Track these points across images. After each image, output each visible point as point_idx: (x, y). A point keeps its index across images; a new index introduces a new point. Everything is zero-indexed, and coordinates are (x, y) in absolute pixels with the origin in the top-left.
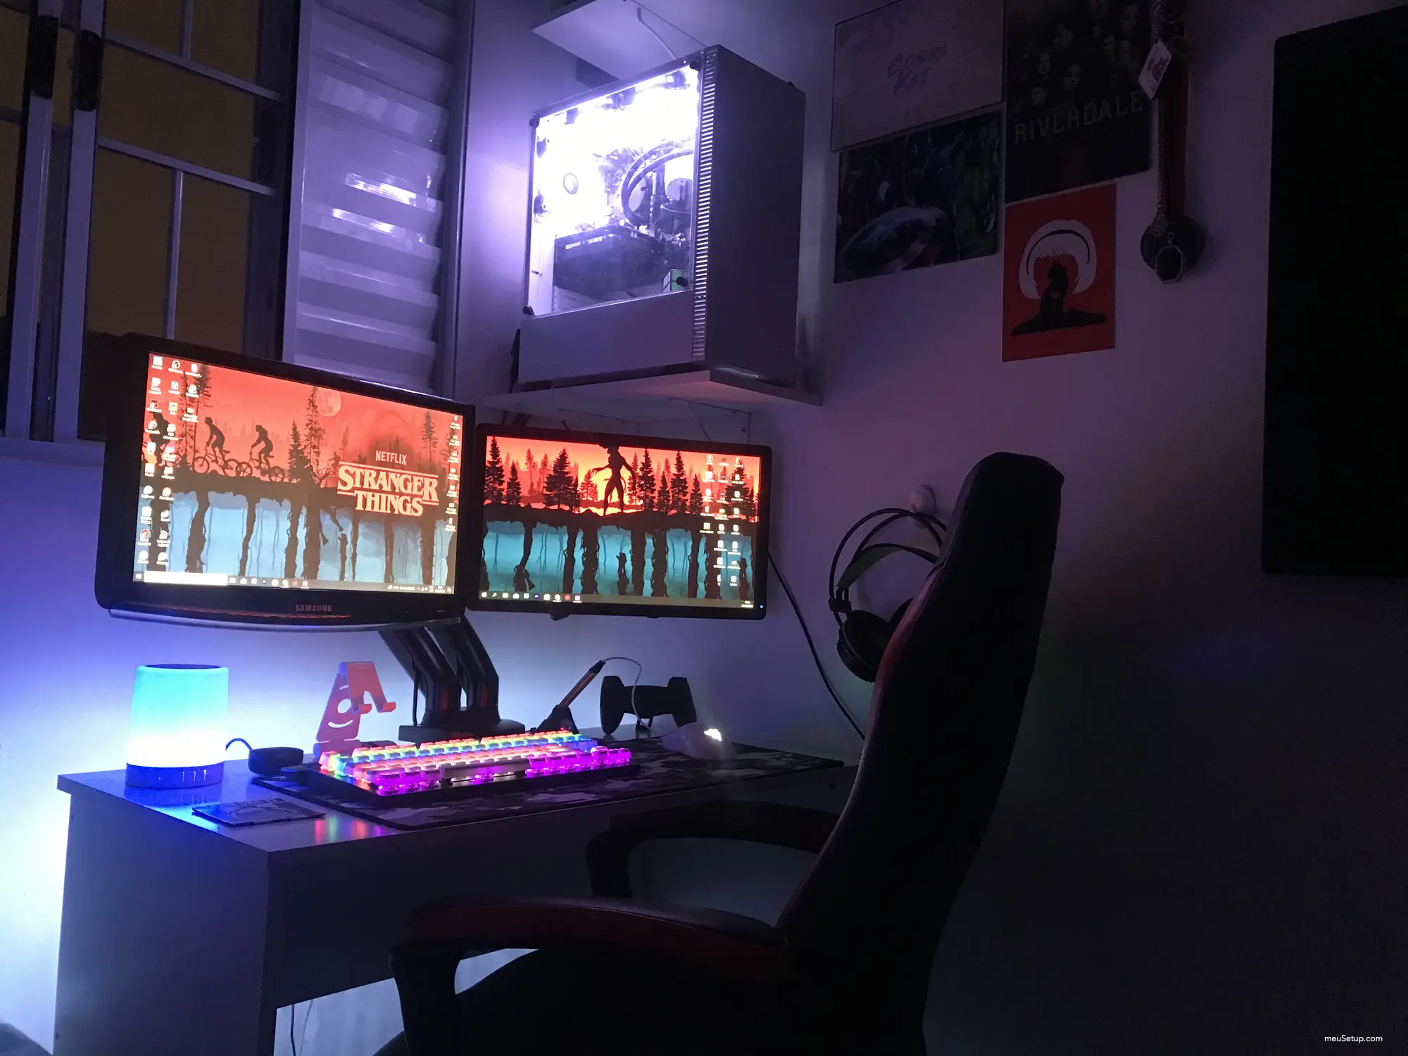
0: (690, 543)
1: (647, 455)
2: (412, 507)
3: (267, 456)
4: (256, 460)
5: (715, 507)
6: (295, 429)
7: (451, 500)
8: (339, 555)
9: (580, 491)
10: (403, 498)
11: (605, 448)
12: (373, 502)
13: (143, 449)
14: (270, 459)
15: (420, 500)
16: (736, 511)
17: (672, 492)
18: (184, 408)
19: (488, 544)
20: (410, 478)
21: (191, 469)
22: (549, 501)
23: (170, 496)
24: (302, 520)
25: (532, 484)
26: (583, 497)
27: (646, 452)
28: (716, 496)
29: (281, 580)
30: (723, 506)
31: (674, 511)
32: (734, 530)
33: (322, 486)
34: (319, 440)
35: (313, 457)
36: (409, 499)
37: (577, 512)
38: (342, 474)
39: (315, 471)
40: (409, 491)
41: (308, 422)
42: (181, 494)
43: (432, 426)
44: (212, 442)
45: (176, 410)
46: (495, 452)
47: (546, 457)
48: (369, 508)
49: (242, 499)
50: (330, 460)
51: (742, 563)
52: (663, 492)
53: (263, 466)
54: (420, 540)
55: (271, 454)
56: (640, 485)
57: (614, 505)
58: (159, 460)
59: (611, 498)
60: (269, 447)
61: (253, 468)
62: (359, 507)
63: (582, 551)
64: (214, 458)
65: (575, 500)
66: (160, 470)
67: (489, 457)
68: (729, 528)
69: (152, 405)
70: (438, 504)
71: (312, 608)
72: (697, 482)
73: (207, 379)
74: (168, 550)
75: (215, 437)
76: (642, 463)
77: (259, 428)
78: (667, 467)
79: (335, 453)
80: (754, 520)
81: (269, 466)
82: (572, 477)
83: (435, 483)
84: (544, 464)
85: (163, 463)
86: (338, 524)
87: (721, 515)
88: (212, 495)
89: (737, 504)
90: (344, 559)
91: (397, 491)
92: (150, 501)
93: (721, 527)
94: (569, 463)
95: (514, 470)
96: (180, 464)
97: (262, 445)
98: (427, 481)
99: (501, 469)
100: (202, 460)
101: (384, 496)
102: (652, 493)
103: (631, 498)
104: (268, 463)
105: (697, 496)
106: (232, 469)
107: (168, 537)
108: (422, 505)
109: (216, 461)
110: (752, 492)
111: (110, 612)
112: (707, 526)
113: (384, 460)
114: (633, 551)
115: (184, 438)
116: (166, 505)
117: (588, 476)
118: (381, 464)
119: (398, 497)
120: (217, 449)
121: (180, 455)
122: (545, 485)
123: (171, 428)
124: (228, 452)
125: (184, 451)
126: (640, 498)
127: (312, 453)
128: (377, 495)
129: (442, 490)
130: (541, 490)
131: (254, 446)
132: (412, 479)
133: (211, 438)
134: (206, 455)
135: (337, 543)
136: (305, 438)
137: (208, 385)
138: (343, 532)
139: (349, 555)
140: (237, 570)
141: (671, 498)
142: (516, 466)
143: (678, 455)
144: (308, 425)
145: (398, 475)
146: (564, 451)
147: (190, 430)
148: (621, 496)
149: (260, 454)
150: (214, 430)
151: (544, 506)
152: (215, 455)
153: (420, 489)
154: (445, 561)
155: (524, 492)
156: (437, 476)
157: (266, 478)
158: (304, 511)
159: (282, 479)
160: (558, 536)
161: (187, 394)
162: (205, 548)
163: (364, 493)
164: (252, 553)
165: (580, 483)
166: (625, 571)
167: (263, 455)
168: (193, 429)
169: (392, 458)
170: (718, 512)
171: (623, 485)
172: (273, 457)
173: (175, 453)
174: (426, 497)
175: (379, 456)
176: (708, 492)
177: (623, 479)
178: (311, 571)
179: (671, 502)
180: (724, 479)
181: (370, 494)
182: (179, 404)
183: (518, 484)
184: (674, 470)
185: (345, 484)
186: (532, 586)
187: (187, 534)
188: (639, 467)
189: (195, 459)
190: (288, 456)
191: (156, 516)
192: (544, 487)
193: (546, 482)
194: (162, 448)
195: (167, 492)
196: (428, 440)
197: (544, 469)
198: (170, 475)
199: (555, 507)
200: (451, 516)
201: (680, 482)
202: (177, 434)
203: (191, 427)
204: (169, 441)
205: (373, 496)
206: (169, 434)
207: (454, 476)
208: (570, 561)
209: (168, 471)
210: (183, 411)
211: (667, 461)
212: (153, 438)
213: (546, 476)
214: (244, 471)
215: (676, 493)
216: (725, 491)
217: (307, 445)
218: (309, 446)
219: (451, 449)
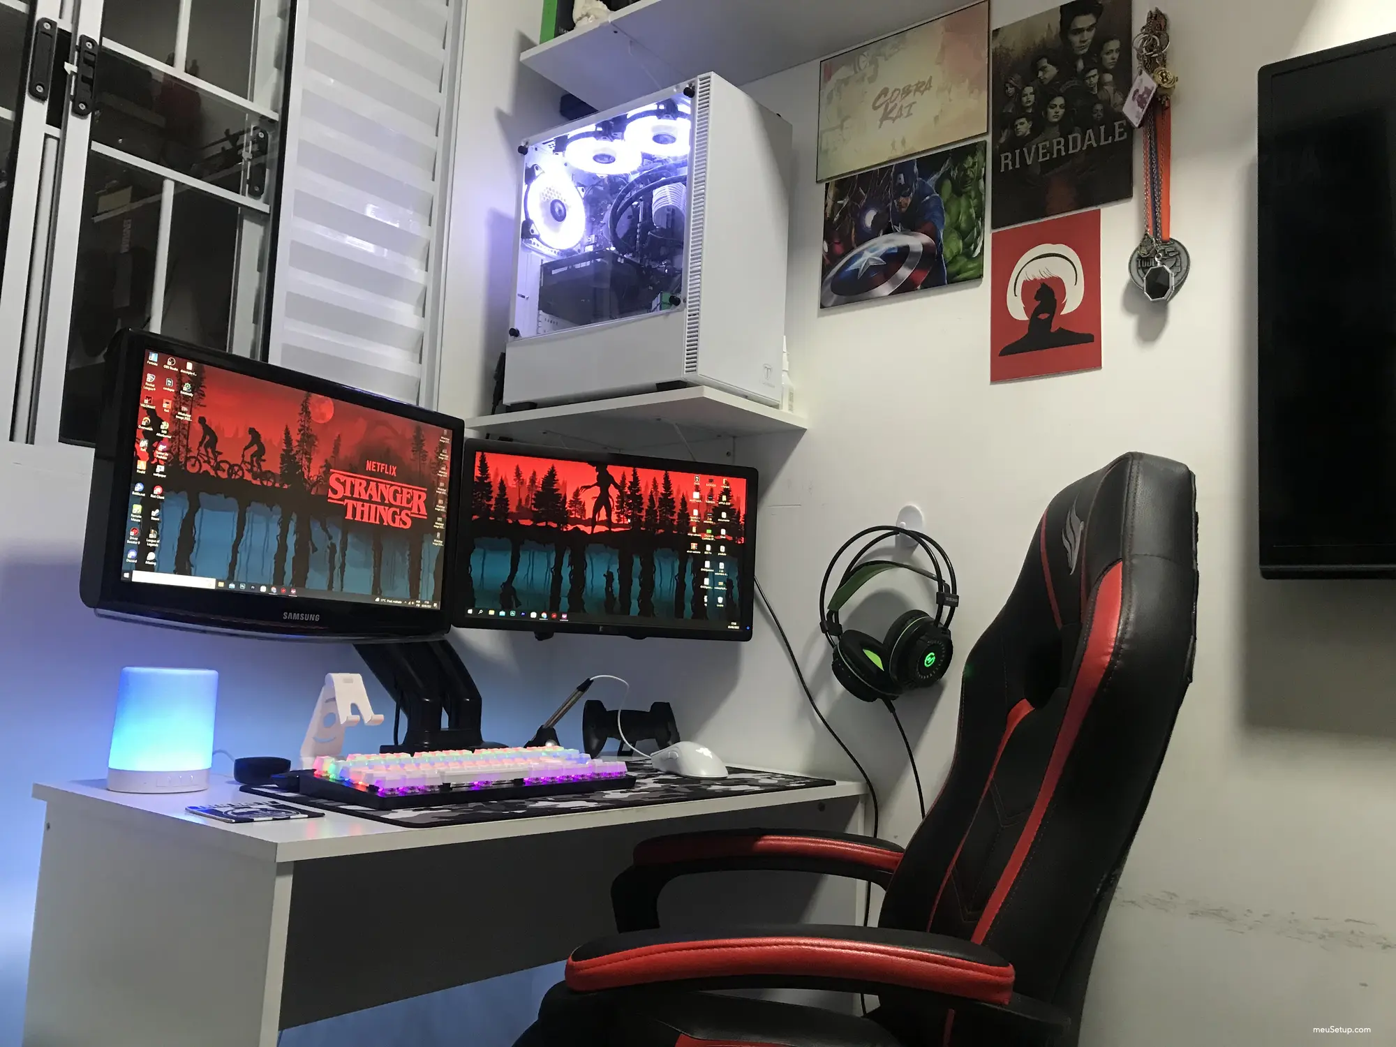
0: (677, 564)
1: (635, 474)
2: (401, 519)
3: (260, 460)
4: (248, 463)
5: (702, 528)
6: (287, 433)
7: (439, 514)
8: (328, 565)
9: (568, 508)
10: (393, 509)
11: (594, 466)
12: (363, 512)
13: (136, 445)
14: (262, 463)
15: (409, 512)
16: (723, 532)
17: (660, 511)
18: (178, 406)
19: (475, 560)
20: (399, 489)
21: (183, 468)
22: (537, 518)
23: (161, 495)
24: (292, 527)
25: (520, 500)
26: (572, 514)
27: (634, 471)
28: (703, 517)
29: (269, 588)
30: (710, 526)
31: (661, 531)
32: (721, 550)
33: (312, 493)
34: (311, 447)
35: (305, 462)
36: (398, 511)
37: (565, 530)
38: (333, 482)
39: (306, 477)
40: (398, 503)
41: (300, 428)
42: (172, 493)
43: (422, 438)
44: (205, 442)
45: (170, 407)
46: (484, 467)
47: (534, 473)
48: (358, 518)
49: (233, 502)
50: (321, 467)
51: (728, 584)
52: (651, 511)
53: (255, 469)
54: (408, 552)
55: (263, 458)
56: (628, 504)
57: (602, 523)
58: (152, 457)
59: (599, 517)
60: (262, 451)
61: (245, 471)
62: (349, 516)
63: (569, 569)
64: (206, 459)
65: (564, 518)
66: (151, 468)
67: (477, 473)
68: (716, 549)
69: (146, 401)
70: (426, 518)
71: (300, 617)
72: (684, 502)
73: (202, 379)
74: (157, 550)
75: (208, 437)
76: (630, 482)
77: (253, 431)
78: (655, 487)
79: (326, 461)
80: (740, 541)
81: (261, 470)
82: (561, 494)
84: (533, 481)
85: (156, 460)
86: (327, 532)
87: (708, 536)
88: (203, 496)
89: (724, 525)
90: (332, 569)
91: (386, 502)
92: (141, 498)
93: (708, 547)
94: (558, 480)
95: (502, 486)
96: (171, 462)
97: (255, 448)
98: (416, 493)
99: (489, 484)
100: (194, 460)
101: (373, 506)
102: (640, 512)
104: (260, 467)
105: (685, 515)
106: (224, 471)
107: (158, 536)
108: (411, 518)
109: (209, 463)
110: (739, 512)
111: (95, 611)
112: (694, 546)
113: (375, 470)
114: (620, 570)
115: (177, 437)
116: (156, 504)
117: (576, 494)
118: (371, 474)
119: (387, 508)
120: (209, 450)
121: (172, 454)
122: (533, 502)
123: (165, 425)
124: (220, 453)
125: (177, 450)
126: (628, 517)
127: (304, 459)
128: (367, 505)
129: (431, 503)
130: (529, 507)
131: (245, 449)
132: (402, 491)
133: (204, 438)
134: (198, 455)
135: (326, 551)
136: (297, 444)
137: (203, 385)
138: (333, 541)
139: (338, 565)
140: (226, 574)
141: (658, 518)
142: (505, 483)
143: (666, 474)
144: (300, 431)
145: (388, 486)
146: (553, 467)
147: (184, 429)
148: (609, 514)
149: (252, 456)
150: (207, 430)
151: (532, 523)
152: (208, 456)
153: (409, 501)
154: (431, 576)
155: (512, 508)
156: (426, 490)
158: (294, 517)
159: (274, 483)
160: (546, 554)
161: (181, 392)
162: (195, 550)
163: (355, 502)
164: (241, 557)
165: (568, 500)
166: (612, 590)
167: (255, 459)
168: (187, 428)
169: (382, 468)
170: (705, 532)
171: (612, 503)
172: (264, 460)
173: (167, 452)
174: (415, 510)
175: (370, 466)
176: (696, 512)
177: (611, 497)
178: (300, 580)
179: (658, 521)
180: (710, 500)
181: (360, 503)
182: (173, 401)
183: (507, 500)
184: (661, 489)
185: (335, 492)
186: (518, 604)
187: (177, 534)
188: (627, 486)
189: (187, 459)
190: (280, 461)
191: (146, 514)
192: (532, 504)
193: (534, 499)
194: (155, 445)
195: (158, 490)
196: (418, 452)
197: (532, 485)
198: (161, 473)
199: (543, 524)
200: (439, 530)
201: (667, 501)
202: (170, 432)
203: (185, 425)
204: (162, 438)
205: (363, 506)
206: (162, 432)
207: (442, 491)
208: (557, 579)
209: (160, 468)
210: (176, 409)
211: (655, 481)
212: (147, 435)
213: (534, 493)
214: (236, 474)
215: (664, 513)
216: (711, 511)
217: (300, 451)
218: (301, 452)
219: (440, 463)
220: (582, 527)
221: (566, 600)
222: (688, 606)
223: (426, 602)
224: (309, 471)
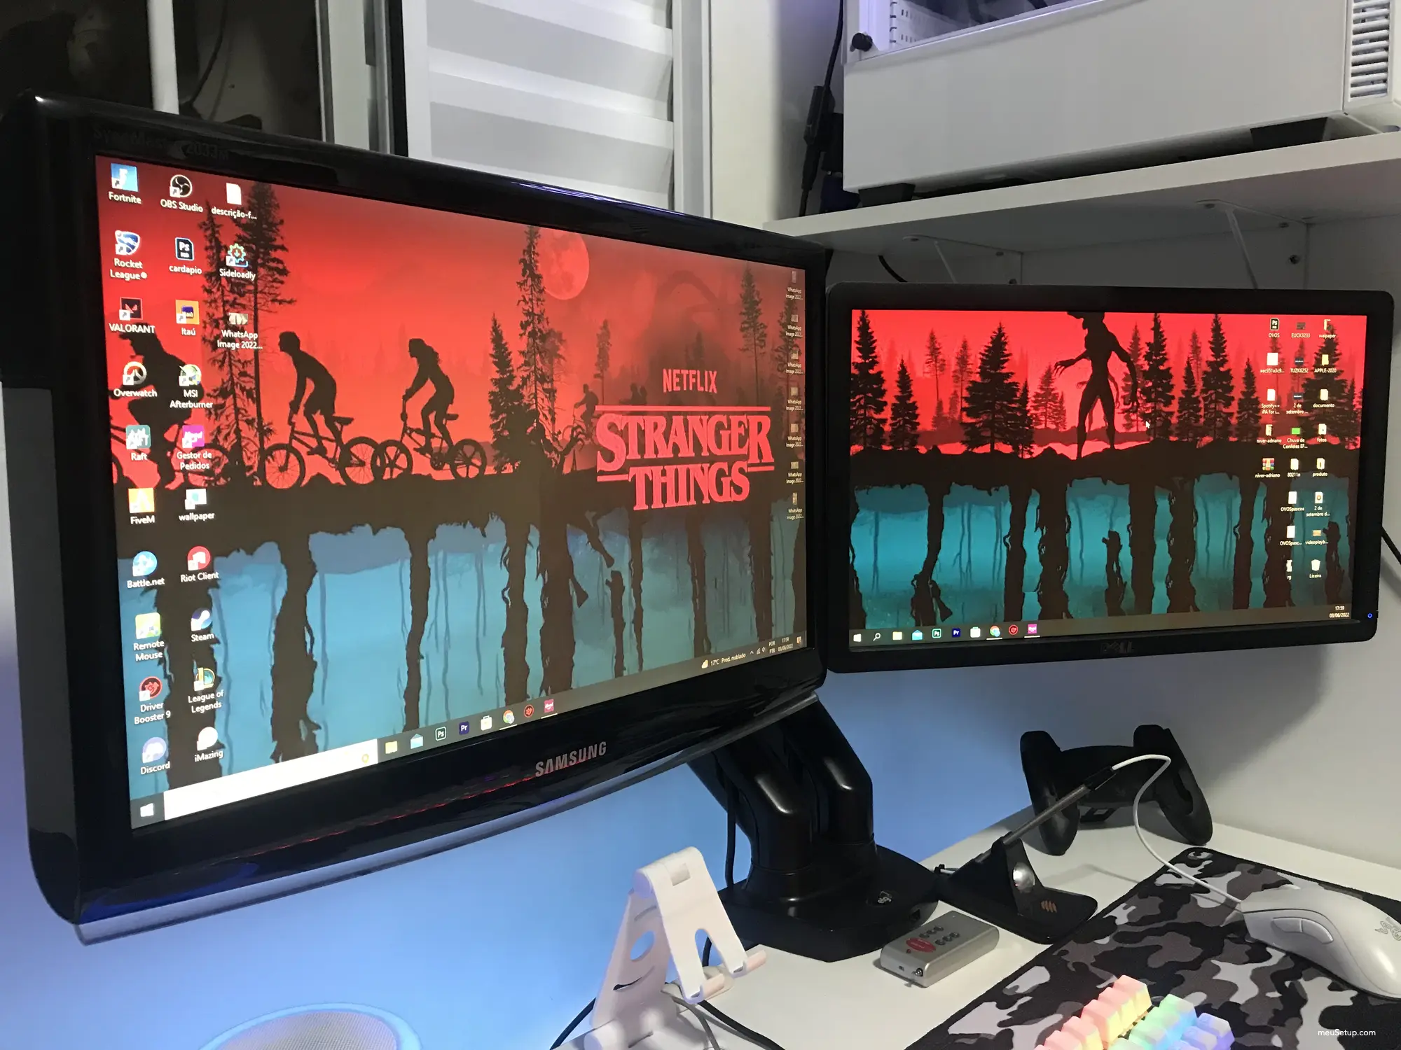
0: (1238, 501)
1: (1157, 329)
2: (732, 483)
3: (443, 416)
4: (418, 431)
5: (1282, 429)
6: (498, 339)
7: (792, 455)
8: (610, 621)
9: (1033, 411)
10: (716, 466)
11: (1078, 317)
12: (664, 486)
13: (115, 448)
14: (450, 425)
15: (744, 465)
16: (1322, 429)
17: (1205, 399)
18: (219, 314)
19: (860, 536)
20: (723, 419)
21: (259, 483)
22: (974, 438)
23: (209, 569)
24: (532, 560)
25: (940, 404)
26: (1039, 423)
27: (1155, 320)
28: (1285, 404)
29: (497, 716)
30: (1298, 421)
31: (1208, 439)
32: (1318, 467)
33: (567, 470)
34: (551, 362)
35: (543, 403)
36: (725, 466)
37: (1027, 456)
38: (604, 437)
39: (549, 438)
40: (724, 451)
41: (525, 319)
42: (238, 556)
43: (756, 298)
44: (304, 401)
45: (196, 321)
46: (867, 345)
47: (965, 347)
48: (657, 504)
49: (394, 537)
50: (577, 406)
51: (1331, 532)
52: (1188, 402)
53: (436, 443)
54: (748, 550)
55: (450, 411)
56: (1145, 391)
57: (1096, 435)
58: (167, 472)
59: (1091, 423)
60: (445, 393)
61: (413, 453)
62: (641, 505)
63: (1038, 535)
64: (313, 443)
65: (1022, 432)
66: (169, 501)
67: (856, 357)
68: (1308, 466)
69: (125, 315)
70: (772, 468)
71: (569, 760)
72: (1250, 377)
73: (272, 226)
74: (220, 719)
75: (310, 386)
76: (1148, 344)
77: (418, 349)
78: (1196, 349)
79: (586, 387)
80: (1355, 445)
81: (449, 441)
82: (1015, 384)
83: (767, 422)
84: (963, 360)
85: (179, 479)
86: (603, 552)
87: (1294, 440)
88: (321, 544)
89: (1323, 416)
90: (619, 627)
91: (705, 453)
92: (154, 592)
93: (1295, 464)
94: (1010, 355)
95: (905, 381)
96: (224, 474)
97: (429, 390)
98: (754, 420)
99: (879, 379)
100: (284, 452)
101: (682, 469)
102: (1168, 403)
103: (1127, 418)
104: (446, 436)
105: (1251, 403)
106: (362, 464)
107: (218, 681)
108: (748, 475)
109: (321, 451)
110: (1353, 387)
111: (79, 933)
112: (1268, 464)
113: (679, 389)
114: (1133, 527)
115: (230, 401)
116: (201, 596)
117: (1047, 379)
118: (674, 399)
119: (706, 466)
120: (319, 418)
121: (222, 449)
122: (966, 405)
123: (190, 375)
124: (348, 421)
125: (233, 436)
126: (1145, 417)
127: (541, 395)
128: (670, 469)
129: (777, 437)
130: (956, 417)
131: (406, 398)
132: (729, 421)
133: (301, 388)
134: (292, 437)
135: (605, 593)
136: (522, 360)
137: (278, 242)
138: (615, 568)
139: (628, 615)
140: (398, 720)
141: (1202, 413)
142: (908, 370)
143: (1216, 321)
144: (524, 326)
145: (705, 418)
146: (1000, 330)
147: (243, 374)
148: (1109, 416)
149: (425, 414)
150: (307, 367)
151: (964, 448)
152: (316, 435)
153: (742, 442)
154: (789, 583)
155: (926, 422)
156: (768, 409)
157: (445, 475)
158: (534, 537)
159: (482, 468)
160: (991, 508)
161: (223, 273)
162: (317, 685)
163: (647, 470)
164: (430, 669)
165: (1031, 395)
166: (1119, 568)
167: (432, 417)
168: (251, 370)
169: (692, 380)
170: (1289, 433)
171: (1114, 393)
172: (454, 417)
173: (208, 446)
174: (754, 459)
175: (669, 381)
176: (1271, 395)
177: (1113, 380)
178: (558, 677)
179: (1202, 420)
180: (1299, 366)
181: (658, 470)
182: (203, 303)
183: (914, 407)
184: (1207, 354)
185: (610, 457)
186: (946, 613)
187: (266, 658)
188: (1144, 353)
189: (265, 454)
190: (488, 408)
191: (175, 630)
192: (963, 409)
193: (966, 399)
194: (170, 435)
195: (198, 559)
196: (751, 330)
197: (962, 371)
198: (199, 510)
199: (986, 449)
200: (795, 488)
201: (1218, 378)
202: (206, 391)
203: (245, 363)
204: (188, 412)
205: (664, 473)
206: (186, 394)
207: (796, 405)
208: (1016, 557)
209: (196, 498)
210: (217, 322)
211: (1195, 337)
212: (141, 411)
213: (967, 385)
214: (393, 465)
215: (1212, 402)
216: (1302, 390)
217: (529, 376)
218: (533, 378)
219: (789, 344)
220: (1059, 448)
221: (1035, 595)
222: (1257, 584)
223: (784, 640)
224: (553, 420)
